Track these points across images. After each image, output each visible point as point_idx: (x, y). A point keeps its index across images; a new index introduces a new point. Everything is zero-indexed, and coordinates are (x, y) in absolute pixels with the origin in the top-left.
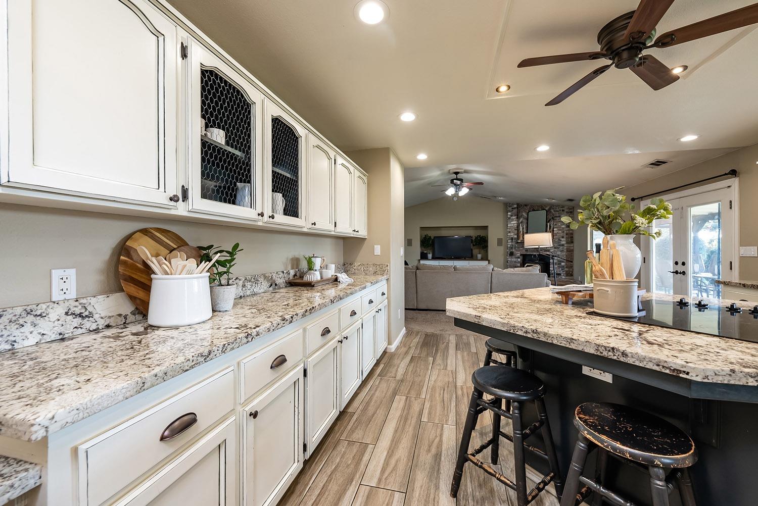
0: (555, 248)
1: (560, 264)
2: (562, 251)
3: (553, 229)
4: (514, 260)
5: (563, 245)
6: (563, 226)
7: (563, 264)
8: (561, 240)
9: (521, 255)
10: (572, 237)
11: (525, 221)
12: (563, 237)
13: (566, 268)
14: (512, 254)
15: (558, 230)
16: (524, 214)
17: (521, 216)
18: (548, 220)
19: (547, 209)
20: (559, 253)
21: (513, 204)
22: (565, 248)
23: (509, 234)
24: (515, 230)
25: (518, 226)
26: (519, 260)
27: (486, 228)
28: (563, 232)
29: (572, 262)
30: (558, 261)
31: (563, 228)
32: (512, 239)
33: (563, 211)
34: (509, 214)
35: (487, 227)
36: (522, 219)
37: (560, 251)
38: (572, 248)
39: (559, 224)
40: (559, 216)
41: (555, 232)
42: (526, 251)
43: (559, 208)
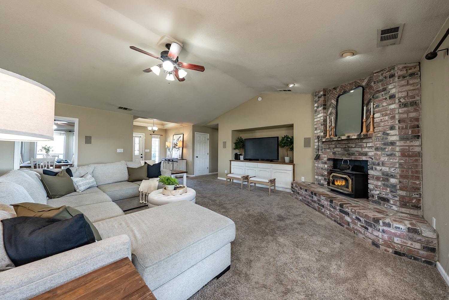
0: (377, 149)
1: (388, 180)
2: (391, 155)
3: (374, 114)
4: (321, 165)
5: (392, 144)
6: (393, 106)
7: (393, 181)
8: (388, 134)
9: (328, 159)
10: (418, 126)
11: (334, 111)
12: (392, 128)
13: (401, 189)
14: (318, 158)
15: (383, 116)
16: (333, 101)
17: (330, 105)
18: (366, 102)
19: (364, 84)
20: (384, 159)
21: (319, 91)
22: (398, 149)
23: (315, 132)
25: (325, 120)
26: (326, 166)
27: (291, 126)
28: (393, 118)
29: (418, 178)
30: (383, 174)
31: (393, 110)
32: (318, 137)
33: (392, 76)
34: (316, 105)
35: (293, 124)
36: (331, 109)
37: (388, 155)
38: (417, 149)
39: (385, 104)
40: (384, 90)
41: (375, 120)
42: (334, 153)
43: (382, 74)
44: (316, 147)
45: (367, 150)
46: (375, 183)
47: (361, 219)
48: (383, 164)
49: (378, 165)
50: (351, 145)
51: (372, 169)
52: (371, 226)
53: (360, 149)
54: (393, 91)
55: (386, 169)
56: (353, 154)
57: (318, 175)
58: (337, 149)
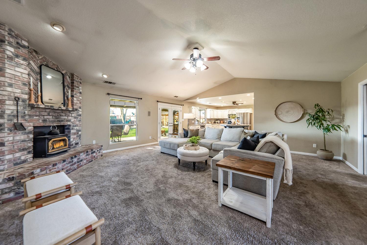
4: (22, 137)
24: (24, 84)
32: (17, 99)
40: (78, 87)
43: (78, 79)
44: (8, 112)
45: (70, 118)
46: (74, 137)
49: (75, 126)
53: (67, 117)
57: (12, 152)
58: (48, 117)
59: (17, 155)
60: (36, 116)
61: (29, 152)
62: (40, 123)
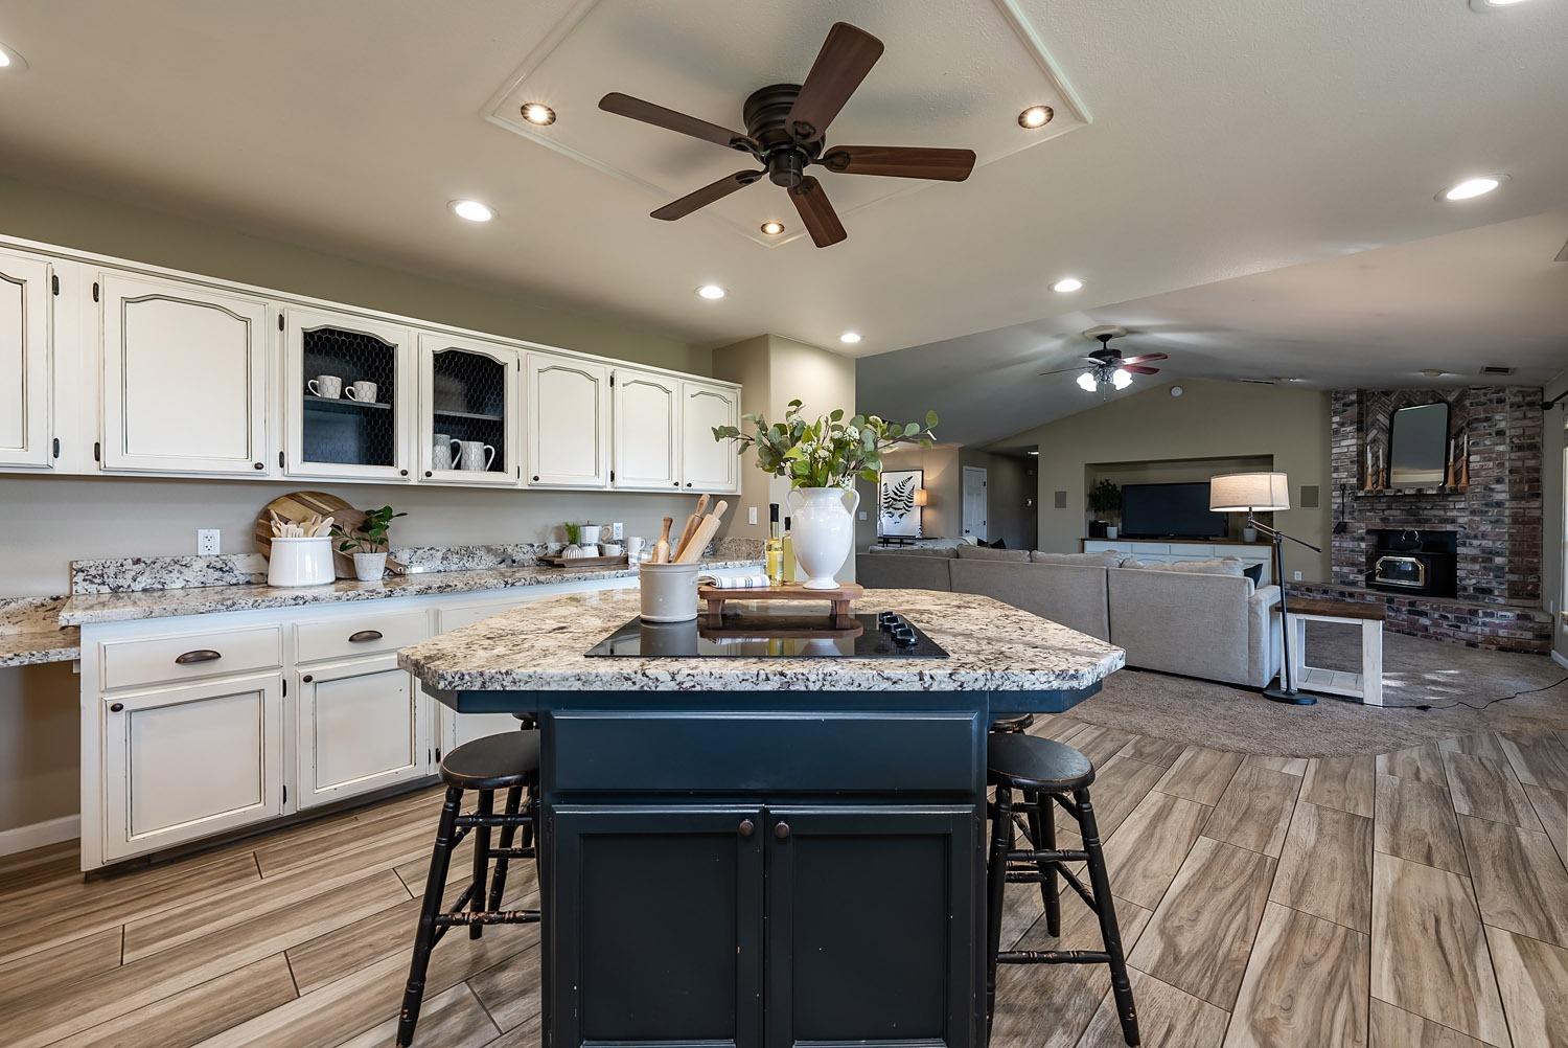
0: (1473, 512)
1: (1491, 560)
2: (1497, 521)
3: (1469, 455)
4: (1350, 545)
5: (1499, 504)
6: (1501, 448)
7: (1499, 560)
8: (1492, 490)
9: (1369, 532)
10: (1538, 480)
11: (1383, 438)
12: (1499, 481)
13: (1511, 571)
14: (1341, 529)
15: (1485, 459)
16: (1380, 417)
17: (1373, 424)
18: (1453, 431)
19: (1451, 399)
20: (1485, 528)
21: (1346, 393)
22: (1507, 512)
23: (1335, 475)
24: (1352, 462)
25: (1361, 454)
26: (1363, 545)
27: (1267, 459)
28: (1501, 465)
29: (1536, 554)
30: (1483, 551)
31: (1501, 454)
32: (1343, 488)
33: (1501, 401)
34: (1336, 419)
35: (1272, 456)
36: (1375, 431)
37: (1491, 522)
38: (1537, 513)
39: (1488, 443)
40: (1488, 419)
41: (1471, 465)
42: (1384, 520)
43: (1485, 395)
44: (1335, 507)
45: (1455, 513)
46: (1469, 566)
47: (1449, 616)
48: (1484, 536)
49: (1476, 537)
50: (1424, 505)
51: (1464, 544)
52: (1465, 622)
53: (1442, 513)
54: (1502, 425)
55: (1487, 543)
56: (1427, 521)
57: (1340, 564)
58: (1392, 512)
59: (1346, 570)
60: (1370, 511)
61: (1360, 572)
62: (1377, 524)
